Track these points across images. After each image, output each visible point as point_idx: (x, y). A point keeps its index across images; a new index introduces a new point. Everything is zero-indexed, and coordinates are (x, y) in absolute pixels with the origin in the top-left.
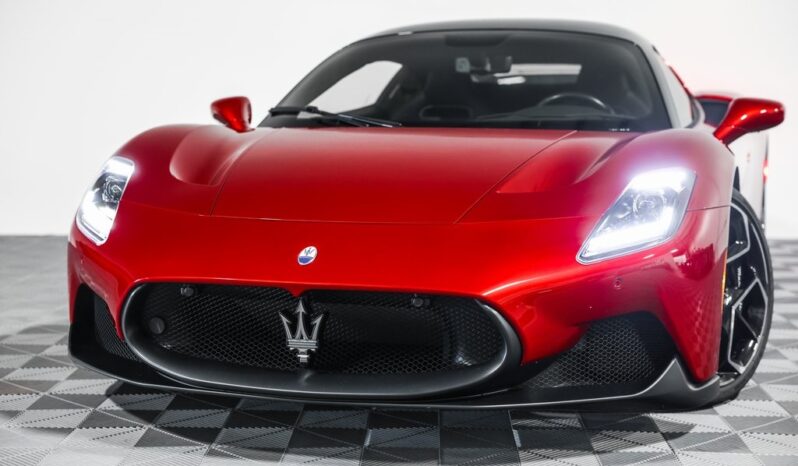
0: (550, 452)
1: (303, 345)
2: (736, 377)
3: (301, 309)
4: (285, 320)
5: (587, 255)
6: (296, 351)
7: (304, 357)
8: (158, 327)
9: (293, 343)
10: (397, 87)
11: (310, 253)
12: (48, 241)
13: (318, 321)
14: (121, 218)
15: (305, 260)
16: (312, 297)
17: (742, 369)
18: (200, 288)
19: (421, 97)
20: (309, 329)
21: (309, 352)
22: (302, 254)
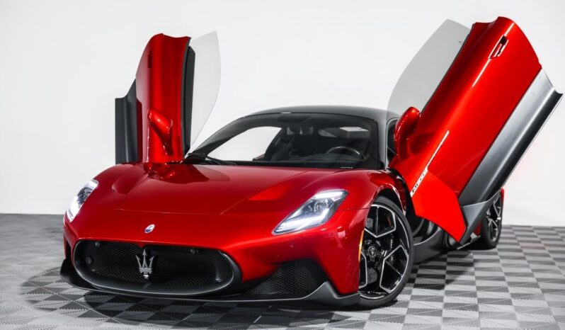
0: (264, 325)
1: (146, 270)
2: (386, 295)
3: (144, 254)
4: (138, 259)
5: (278, 231)
6: (143, 273)
7: (147, 276)
8: (89, 261)
9: (142, 269)
10: (279, 139)
11: (151, 227)
13: (152, 259)
14: (82, 210)
15: (148, 231)
17: (389, 291)
18: (103, 243)
19: (290, 145)
20: (148, 263)
21: (148, 274)
22: (148, 228)
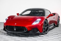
1: (15, 29)
2: (46, 33)
8: (7, 28)
11: (16, 24)
12: (3, 22)
16: (16, 27)
18: (9, 26)
